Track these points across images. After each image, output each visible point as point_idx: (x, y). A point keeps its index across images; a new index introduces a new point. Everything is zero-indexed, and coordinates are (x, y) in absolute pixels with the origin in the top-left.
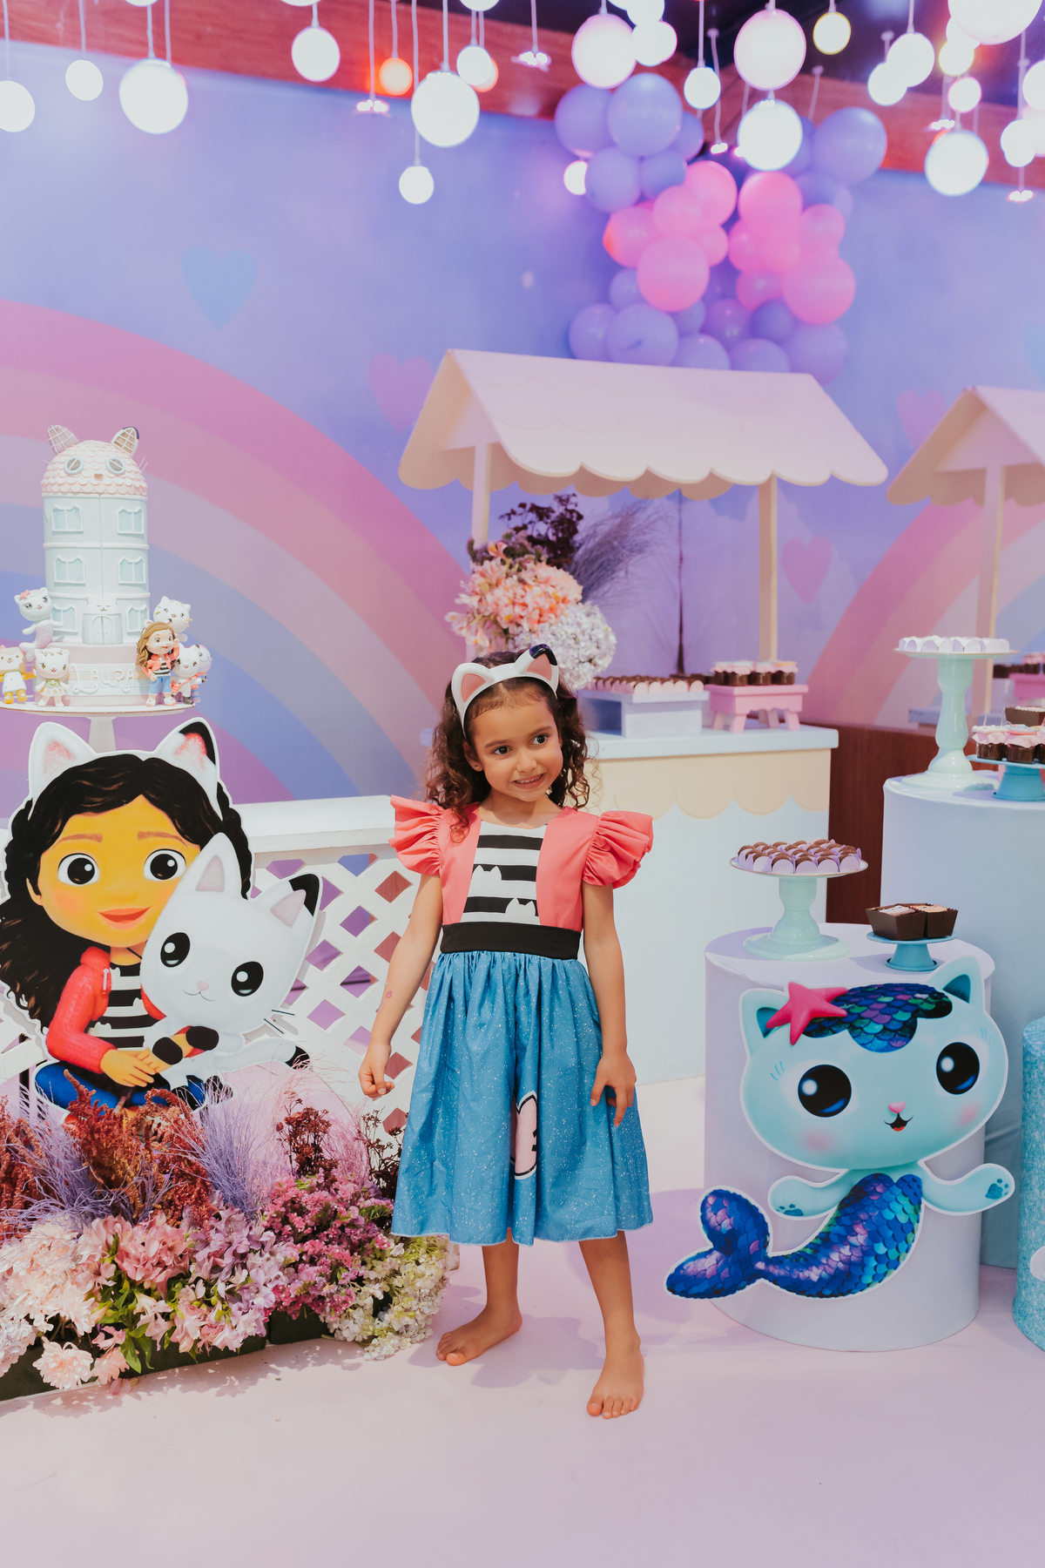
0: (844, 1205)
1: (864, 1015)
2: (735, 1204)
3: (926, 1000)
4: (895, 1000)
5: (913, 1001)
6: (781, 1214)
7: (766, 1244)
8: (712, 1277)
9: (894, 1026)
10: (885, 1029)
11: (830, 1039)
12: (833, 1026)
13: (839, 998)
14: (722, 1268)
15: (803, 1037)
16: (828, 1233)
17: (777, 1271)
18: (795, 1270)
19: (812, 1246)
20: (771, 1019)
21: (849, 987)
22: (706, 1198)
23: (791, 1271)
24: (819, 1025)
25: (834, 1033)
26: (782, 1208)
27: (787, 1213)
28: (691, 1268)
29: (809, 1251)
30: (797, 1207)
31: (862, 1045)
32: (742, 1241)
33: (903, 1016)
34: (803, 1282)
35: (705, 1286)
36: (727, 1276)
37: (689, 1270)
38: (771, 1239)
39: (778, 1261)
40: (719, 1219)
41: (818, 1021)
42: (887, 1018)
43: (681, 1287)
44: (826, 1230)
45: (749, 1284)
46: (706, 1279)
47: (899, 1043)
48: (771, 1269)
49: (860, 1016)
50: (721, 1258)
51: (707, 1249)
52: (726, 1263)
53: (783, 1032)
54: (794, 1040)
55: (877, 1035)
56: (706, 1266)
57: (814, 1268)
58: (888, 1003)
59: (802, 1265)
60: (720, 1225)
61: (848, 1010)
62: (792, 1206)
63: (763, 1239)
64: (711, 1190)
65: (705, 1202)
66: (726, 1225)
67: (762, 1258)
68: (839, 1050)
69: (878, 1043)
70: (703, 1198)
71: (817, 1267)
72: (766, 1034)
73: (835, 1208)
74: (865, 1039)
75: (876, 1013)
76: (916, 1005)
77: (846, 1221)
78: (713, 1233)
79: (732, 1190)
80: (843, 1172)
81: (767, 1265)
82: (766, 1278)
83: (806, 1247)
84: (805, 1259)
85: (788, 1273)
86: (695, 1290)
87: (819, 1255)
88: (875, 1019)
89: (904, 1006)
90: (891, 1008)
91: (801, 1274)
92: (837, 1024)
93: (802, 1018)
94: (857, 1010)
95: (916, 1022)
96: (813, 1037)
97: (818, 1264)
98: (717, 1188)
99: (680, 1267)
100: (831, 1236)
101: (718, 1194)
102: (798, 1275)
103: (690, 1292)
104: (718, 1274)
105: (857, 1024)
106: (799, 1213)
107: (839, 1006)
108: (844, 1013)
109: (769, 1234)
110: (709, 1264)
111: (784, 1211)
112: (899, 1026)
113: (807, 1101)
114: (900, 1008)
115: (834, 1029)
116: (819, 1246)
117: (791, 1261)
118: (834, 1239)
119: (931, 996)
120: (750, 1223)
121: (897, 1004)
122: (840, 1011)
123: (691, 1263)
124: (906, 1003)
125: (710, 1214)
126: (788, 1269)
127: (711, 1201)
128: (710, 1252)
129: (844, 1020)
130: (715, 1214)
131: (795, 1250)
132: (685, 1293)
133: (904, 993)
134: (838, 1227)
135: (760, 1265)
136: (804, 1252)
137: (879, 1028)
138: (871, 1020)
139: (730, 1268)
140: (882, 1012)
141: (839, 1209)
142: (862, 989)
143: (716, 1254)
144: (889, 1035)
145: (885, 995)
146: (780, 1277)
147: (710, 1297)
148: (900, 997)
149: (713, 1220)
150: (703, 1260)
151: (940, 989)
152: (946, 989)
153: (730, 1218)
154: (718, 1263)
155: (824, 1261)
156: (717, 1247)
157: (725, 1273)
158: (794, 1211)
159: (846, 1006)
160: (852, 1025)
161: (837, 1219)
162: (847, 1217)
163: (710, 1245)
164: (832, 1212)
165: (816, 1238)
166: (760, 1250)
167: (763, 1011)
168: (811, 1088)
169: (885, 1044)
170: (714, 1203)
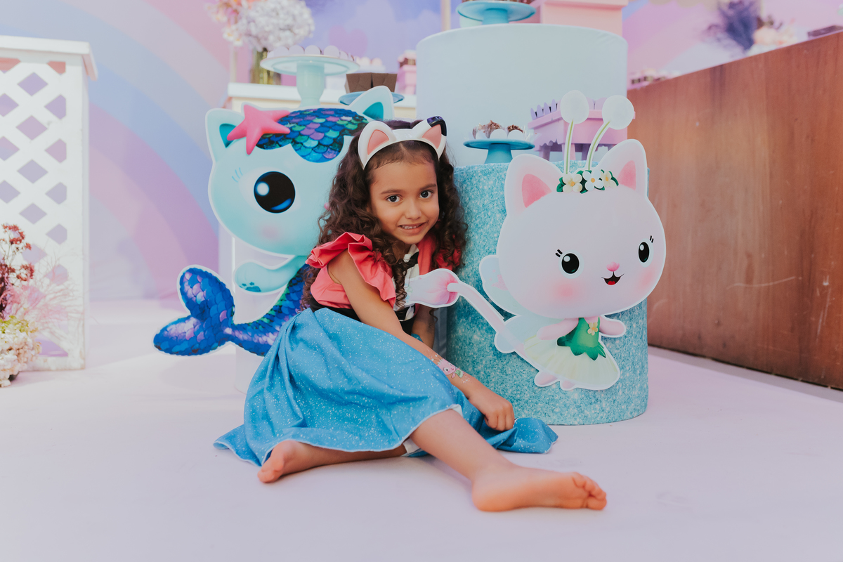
0: (292, 284)
1: (302, 132)
2: (207, 280)
3: (350, 122)
4: (327, 121)
5: (340, 122)
6: (243, 290)
7: (232, 314)
8: (191, 338)
9: (326, 142)
10: (319, 144)
11: (277, 151)
12: (280, 140)
13: (284, 119)
14: (198, 332)
15: (256, 148)
16: (281, 306)
17: (241, 336)
18: (255, 335)
19: (269, 317)
20: (230, 134)
21: (291, 111)
22: (184, 274)
23: (252, 336)
24: (268, 141)
25: (280, 146)
26: (244, 285)
27: (248, 289)
28: (174, 331)
29: (266, 321)
30: (256, 285)
31: (303, 156)
32: (213, 310)
33: (333, 134)
34: (262, 345)
35: (184, 346)
36: (203, 338)
37: (172, 332)
38: (236, 310)
39: (242, 328)
40: (194, 292)
41: (268, 136)
42: (321, 135)
43: (166, 345)
44: (279, 304)
45: (219, 345)
46: (186, 340)
47: (330, 156)
48: (237, 334)
49: (300, 134)
50: (197, 323)
51: (186, 316)
52: (201, 327)
53: (239, 145)
54: (249, 152)
55: (313, 149)
56: (186, 330)
57: (270, 334)
58: (321, 124)
59: (261, 332)
60: (195, 296)
61: (291, 129)
62: (252, 284)
63: (229, 310)
64: (188, 268)
65: (183, 278)
66: (200, 297)
67: (230, 325)
68: (284, 160)
69: (314, 154)
70: (181, 274)
71: (273, 333)
72: (227, 145)
73: (285, 286)
74: (304, 151)
75: (312, 131)
76: (343, 126)
77: (294, 297)
78: (190, 303)
79: (204, 269)
80: (290, 257)
81: (233, 331)
82: (233, 340)
83: (264, 317)
84: (263, 327)
85: (250, 338)
86: (177, 348)
87: (273, 324)
88: (312, 136)
89: (334, 126)
90: (324, 127)
91: (260, 339)
92: (283, 140)
93: (256, 134)
94: (298, 128)
95: (343, 139)
96: (264, 148)
97: (274, 331)
98: (192, 266)
99: (165, 329)
100: (283, 310)
101: (192, 271)
102: (258, 340)
103: (173, 350)
104: (195, 336)
105: (298, 139)
106: (257, 290)
107: (284, 125)
108: (288, 131)
109: (234, 306)
110: (189, 328)
111: (246, 287)
112: (331, 142)
113: (261, 200)
114: (330, 128)
115: (280, 143)
116: (274, 316)
117: (253, 328)
118: (285, 311)
119: (354, 118)
120: (219, 296)
121: (328, 124)
122: (285, 129)
123: (174, 326)
124: (335, 124)
125: (187, 287)
126: (250, 334)
127: (188, 276)
128: (188, 318)
129: (288, 136)
130: (192, 288)
131: (255, 319)
132: (169, 351)
133: (332, 116)
134: (288, 302)
135: (228, 331)
136: (262, 321)
137: (315, 143)
138: (309, 136)
139: (205, 332)
140: (317, 131)
141: (288, 287)
142: (301, 112)
143: (193, 320)
144: (322, 149)
145: (319, 117)
146: (245, 341)
147: (189, 354)
148: (331, 119)
149: (190, 293)
150: (182, 324)
151: (360, 113)
152: (365, 113)
153: (203, 291)
154: (194, 327)
155: (278, 328)
156: (194, 314)
157: (201, 336)
158: (254, 288)
159: (289, 125)
160: (293, 139)
161: (287, 295)
162: (295, 294)
163: (188, 313)
164: (283, 289)
165: (271, 310)
166: (228, 319)
167: (225, 127)
168: (264, 189)
169: (320, 156)
170: (190, 279)
